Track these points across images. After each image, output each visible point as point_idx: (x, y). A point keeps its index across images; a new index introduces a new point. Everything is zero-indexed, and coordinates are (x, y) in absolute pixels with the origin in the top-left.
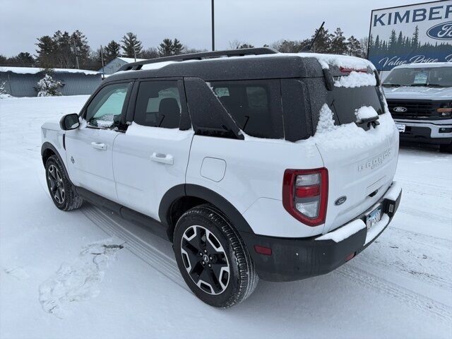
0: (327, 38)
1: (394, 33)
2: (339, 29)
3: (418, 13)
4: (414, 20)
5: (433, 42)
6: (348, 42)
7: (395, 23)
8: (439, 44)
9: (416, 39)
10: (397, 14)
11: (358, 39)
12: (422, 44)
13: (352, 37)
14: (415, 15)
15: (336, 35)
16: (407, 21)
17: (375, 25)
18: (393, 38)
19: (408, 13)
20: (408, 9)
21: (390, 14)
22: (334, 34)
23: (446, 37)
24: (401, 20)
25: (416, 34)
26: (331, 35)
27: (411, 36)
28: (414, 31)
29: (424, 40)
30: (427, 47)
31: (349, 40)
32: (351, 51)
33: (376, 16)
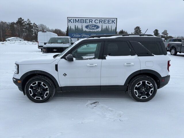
0: (24, 23)
1: (75, 26)
2: (28, 19)
3: (82, 20)
4: (81, 23)
5: (87, 30)
6: (33, 25)
7: (75, 22)
8: (89, 31)
9: (82, 29)
10: (76, 20)
11: (37, 25)
12: (84, 30)
13: (34, 23)
14: (81, 21)
15: (28, 22)
16: (79, 23)
17: (69, 22)
18: (75, 27)
19: (79, 20)
20: (79, 18)
21: (73, 20)
22: (27, 21)
23: (90, 29)
24: (77, 22)
25: (82, 27)
26: (26, 21)
27: (81, 28)
28: (81, 26)
29: (85, 29)
30: (85, 31)
31: (33, 24)
32: (35, 29)
33: (69, 19)
